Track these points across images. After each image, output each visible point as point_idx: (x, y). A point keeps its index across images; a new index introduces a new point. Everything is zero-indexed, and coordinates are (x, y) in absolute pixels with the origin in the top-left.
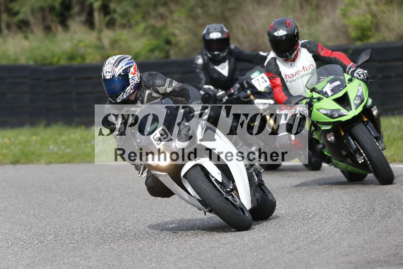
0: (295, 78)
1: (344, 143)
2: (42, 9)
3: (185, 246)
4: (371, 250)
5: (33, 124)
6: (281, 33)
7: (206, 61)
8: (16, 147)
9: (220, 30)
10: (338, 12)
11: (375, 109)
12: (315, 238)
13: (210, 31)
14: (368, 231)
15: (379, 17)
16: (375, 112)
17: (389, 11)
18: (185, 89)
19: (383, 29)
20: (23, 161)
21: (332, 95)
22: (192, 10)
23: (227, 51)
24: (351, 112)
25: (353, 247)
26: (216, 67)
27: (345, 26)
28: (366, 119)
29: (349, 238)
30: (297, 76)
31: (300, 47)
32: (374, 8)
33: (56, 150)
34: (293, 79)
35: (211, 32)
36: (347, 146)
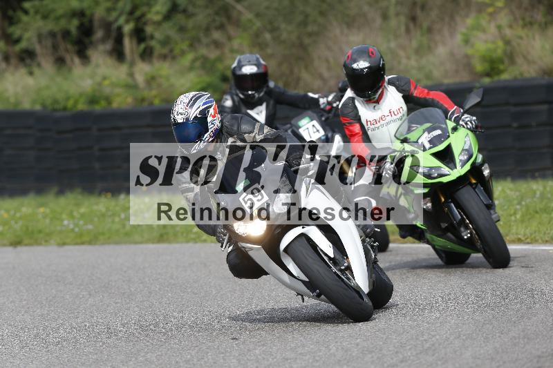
0: (379, 124)
1: (444, 212)
2: (53, 35)
3: (249, 358)
4: (504, 362)
5: (40, 191)
6: (362, 64)
7: (237, 103)
8: (16, 223)
9: (255, 62)
10: (459, 38)
11: (486, 168)
12: (427, 345)
13: (243, 63)
14: (500, 337)
15: (514, 44)
16: (486, 172)
17: (527, 36)
18: (281, 136)
19: (520, 60)
20: (26, 241)
21: (430, 148)
22: (257, 35)
23: (265, 89)
24: (455, 170)
25: (479, 358)
26: (249, 111)
27: (467, 56)
28: (474, 181)
29: (474, 346)
30: (382, 122)
31: (386, 84)
32: (508, 32)
33: (71, 226)
34: (376, 126)
35: (243, 66)
36: (448, 217)
